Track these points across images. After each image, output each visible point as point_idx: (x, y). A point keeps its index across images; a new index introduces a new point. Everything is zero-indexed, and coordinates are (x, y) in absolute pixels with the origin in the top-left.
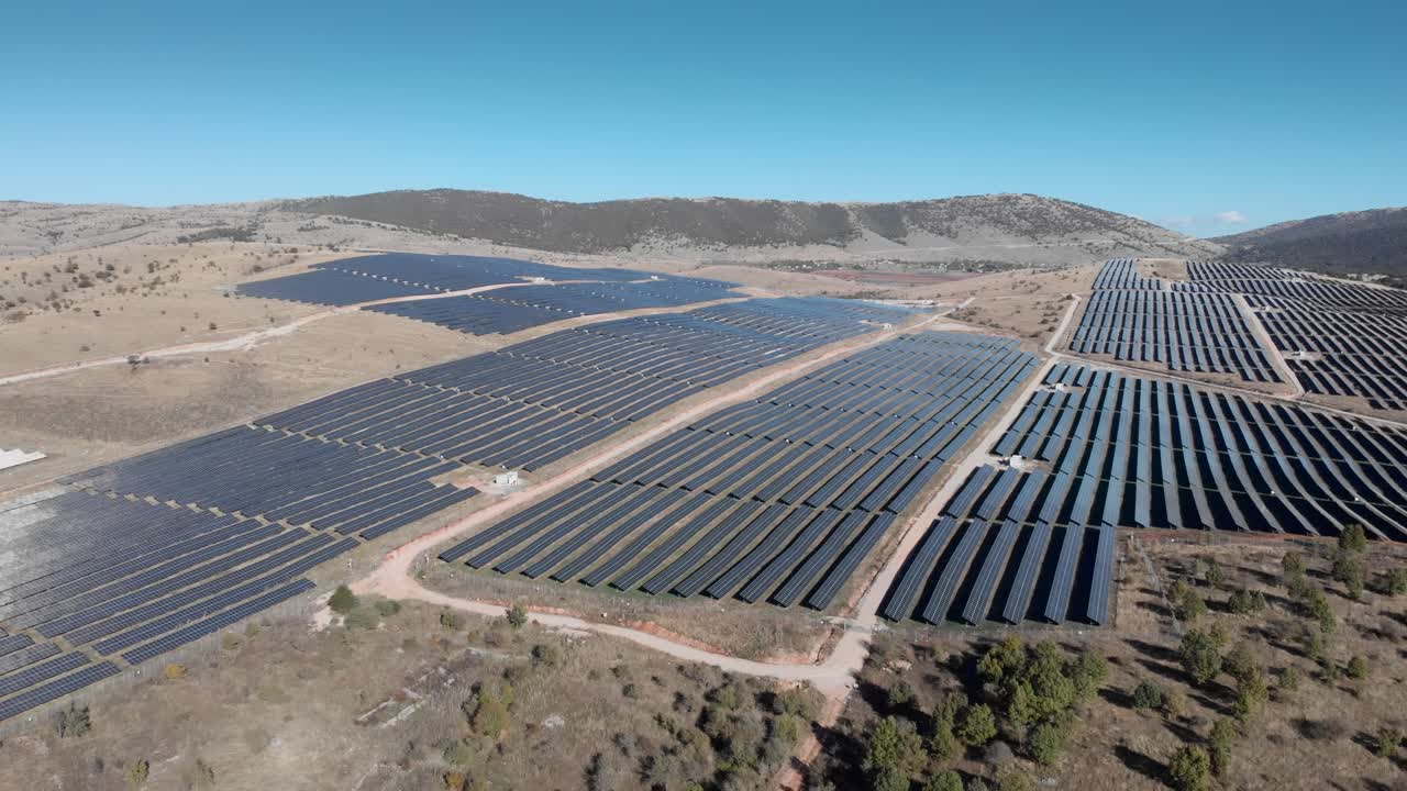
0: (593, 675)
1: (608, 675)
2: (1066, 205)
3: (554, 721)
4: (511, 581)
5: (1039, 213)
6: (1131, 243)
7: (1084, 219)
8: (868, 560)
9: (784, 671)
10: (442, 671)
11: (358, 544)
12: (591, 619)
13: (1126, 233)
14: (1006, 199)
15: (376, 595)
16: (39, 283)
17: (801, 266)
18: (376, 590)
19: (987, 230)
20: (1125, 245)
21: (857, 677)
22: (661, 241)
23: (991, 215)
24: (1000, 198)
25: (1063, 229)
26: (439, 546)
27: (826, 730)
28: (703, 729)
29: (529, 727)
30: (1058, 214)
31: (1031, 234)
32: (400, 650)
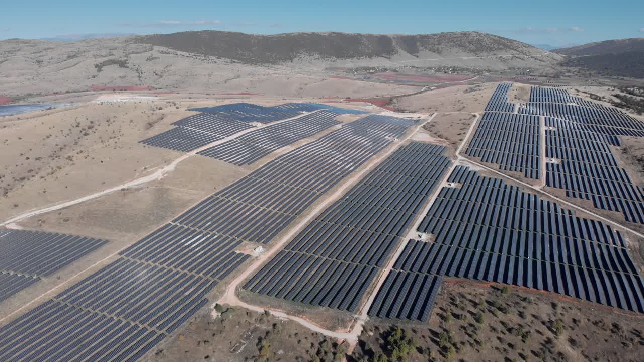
0: (290, 336)
1: (293, 336)
2: (492, 37)
3: (281, 352)
4: (264, 298)
5: (479, 41)
6: (519, 56)
7: (499, 44)
8: (368, 290)
9: (340, 335)
10: (249, 333)
11: (218, 282)
12: (288, 314)
13: (518, 51)
14: (465, 34)
15: (227, 304)
16: (68, 135)
17: (369, 70)
18: (227, 302)
19: (455, 50)
20: (517, 58)
21: (359, 337)
22: (306, 57)
23: (457, 42)
24: (462, 34)
25: (489, 49)
26: (242, 283)
27: (349, 356)
28: (318, 356)
29: (274, 353)
30: (487, 42)
31: (474, 52)
32: (237, 327)
